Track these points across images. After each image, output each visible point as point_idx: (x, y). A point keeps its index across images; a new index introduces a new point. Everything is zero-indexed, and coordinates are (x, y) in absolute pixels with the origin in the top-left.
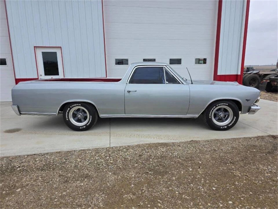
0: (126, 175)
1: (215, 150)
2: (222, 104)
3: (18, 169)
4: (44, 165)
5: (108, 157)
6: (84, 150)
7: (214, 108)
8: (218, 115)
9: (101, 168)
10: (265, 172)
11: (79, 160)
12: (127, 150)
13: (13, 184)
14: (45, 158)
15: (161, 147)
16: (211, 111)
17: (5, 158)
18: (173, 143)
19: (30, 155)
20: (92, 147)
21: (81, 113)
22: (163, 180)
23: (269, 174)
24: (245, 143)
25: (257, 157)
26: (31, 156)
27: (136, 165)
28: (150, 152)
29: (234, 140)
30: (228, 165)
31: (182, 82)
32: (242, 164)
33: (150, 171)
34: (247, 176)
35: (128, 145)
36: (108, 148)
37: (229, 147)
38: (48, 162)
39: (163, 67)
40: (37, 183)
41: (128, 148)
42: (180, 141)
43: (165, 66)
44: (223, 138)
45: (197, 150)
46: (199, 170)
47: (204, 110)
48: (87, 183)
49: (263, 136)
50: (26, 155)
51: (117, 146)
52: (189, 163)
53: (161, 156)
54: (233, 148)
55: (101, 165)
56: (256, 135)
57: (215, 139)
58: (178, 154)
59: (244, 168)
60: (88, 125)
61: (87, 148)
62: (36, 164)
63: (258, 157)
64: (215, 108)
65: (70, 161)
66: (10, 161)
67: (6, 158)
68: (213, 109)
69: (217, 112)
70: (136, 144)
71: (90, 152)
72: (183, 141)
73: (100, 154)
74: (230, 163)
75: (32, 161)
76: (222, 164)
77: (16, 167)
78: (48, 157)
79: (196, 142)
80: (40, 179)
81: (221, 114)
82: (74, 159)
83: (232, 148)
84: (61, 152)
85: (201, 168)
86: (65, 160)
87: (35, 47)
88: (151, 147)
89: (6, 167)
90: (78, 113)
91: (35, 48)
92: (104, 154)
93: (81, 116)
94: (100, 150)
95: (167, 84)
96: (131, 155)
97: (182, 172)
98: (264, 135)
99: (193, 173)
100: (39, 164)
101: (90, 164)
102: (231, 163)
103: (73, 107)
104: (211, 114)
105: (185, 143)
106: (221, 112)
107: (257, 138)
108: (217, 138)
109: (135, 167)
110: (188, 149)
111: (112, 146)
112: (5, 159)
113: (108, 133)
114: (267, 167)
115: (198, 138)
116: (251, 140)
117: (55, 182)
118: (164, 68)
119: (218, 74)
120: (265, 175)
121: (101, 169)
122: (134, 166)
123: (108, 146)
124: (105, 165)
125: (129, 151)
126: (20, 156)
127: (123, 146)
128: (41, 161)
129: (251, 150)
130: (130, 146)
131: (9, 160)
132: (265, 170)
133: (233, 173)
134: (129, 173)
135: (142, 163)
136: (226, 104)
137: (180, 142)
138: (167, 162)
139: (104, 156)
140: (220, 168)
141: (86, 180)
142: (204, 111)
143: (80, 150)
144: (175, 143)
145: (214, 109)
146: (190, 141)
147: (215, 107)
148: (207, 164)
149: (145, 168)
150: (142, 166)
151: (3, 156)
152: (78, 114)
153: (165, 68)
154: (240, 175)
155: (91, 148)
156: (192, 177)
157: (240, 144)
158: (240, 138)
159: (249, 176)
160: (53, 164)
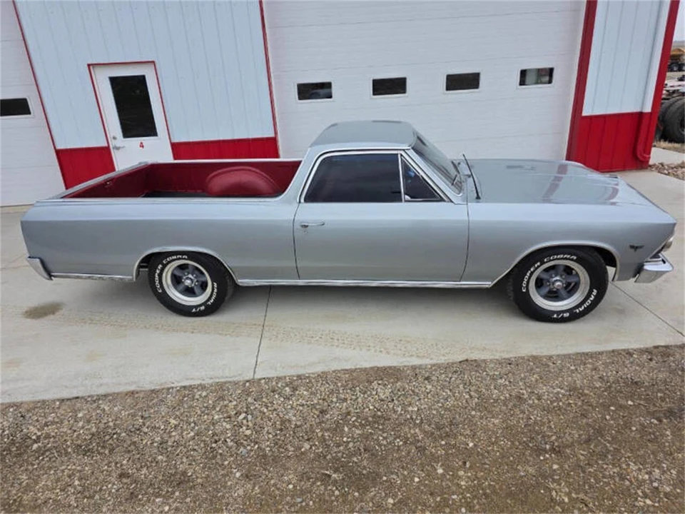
0: (275, 485)
1: (519, 398)
2: (559, 257)
3: (35, 446)
4: (93, 435)
5: (243, 415)
6: (190, 386)
7: (536, 266)
8: (548, 284)
9: (220, 451)
10: (639, 492)
11: (173, 422)
12: (295, 389)
13: (15, 497)
14: (98, 411)
15: (380, 382)
16: (528, 274)
17: (12, 407)
18: (414, 368)
19: (68, 400)
20: (211, 378)
21: (193, 275)
22: (362, 508)
23: (648, 502)
24: (611, 374)
25: (632, 431)
26: (68, 403)
27: (307, 446)
28: (349, 402)
29: (583, 358)
30: (542, 458)
31: (448, 198)
32: (582, 454)
33: (335, 472)
34: (586, 505)
35: (300, 373)
36: (247, 381)
37: (562, 389)
38: (102, 425)
39: (397, 154)
40: (67, 497)
41: (295, 383)
42: (434, 362)
43: (404, 150)
44: (554, 352)
45: (471, 397)
46: (461, 473)
47: (509, 270)
48: (179, 504)
49: (667, 347)
50: (58, 400)
51: (270, 376)
52: (441, 445)
53: (374, 417)
54: (573, 389)
55: (221, 442)
56: (649, 343)
57: (529, 354)
58: (418, 410)
59: (584, 472)
60: (209, 303)
61: (198, 382)
62: (75, 431)
63: (634, 429)
64: (538, 267)
65: (153, 425)
66: (22, 416)
67: (15, 407)
68: (532, 269)
69: (545, 276)
70: (319, 369)
71: (204, 394)
72: (442, 360)
73: (226, 402)
74: (550, 450)
75: (69, 421)
76: (528, 452)
77: (31, 438)
78: (107, 408)
79: (476, 365)
80: (77, 483)
81: (557, 280)
82: (163, 417)
83: (570, 391)
84: (137, 393)
85: (468, 465)
86: (141, 421)
87: (89, 65)
88: (355, 382)
89: (11, 438)
90: (185, 275)
91: (91, 67)
92: (235, 403)
93: (192, 282)
94: (228, 390)
95: (406, 201)
96: (301, 408)
97: (417, 480)
98: (673, 344)
99: (444, 484)
100: (81, 432)
101: (196, 438)
102: (553, 450)
103: (169, 262)
104: (528, 282)
105: (447, 367)
106: (556, 276)
107: (650, 353)
108: (534, 354)
109: (302, 453)
110: (449, 393)
111: (259, 377)
112: (11, 410)
113: (260, 325)
114: (650, 473)
115: (484, 349)
116: (631, 359)
117: (106, 496)
118: (399, 155)
119: (584, 114)
120: (636, 504)
121: (219, 457)
122: (300, 449)
123: (249, 376)
124: (232, 443)
125: (297, 392)
126: (44, 402)
127: (285, 377)
128: (89, 421)
129: (622, 402)
130: (304, 375)
131: (20, 412)
132: (641, 483)
133: (550, 490)
134: (282, 475)
135: (323, 440)
136: (572, 257)
137: (434, 365)
138: (385, 438)
139: (235, 412)
140: (519, 467)
141: (177, 494)
142: (509, 272)
143: (181, 387)
144: (420, 367)
145: (536, 269)
146: (460, 362)
147: (539, 264)
148: (488, 452)
149: (325, 457)
150: (321, 450)
151: (7, 400)
152: (184, 277)
153: (401, 155)
154: (566, 500)
155: (207, 382)
156: (438, 499)
157: (596, 377)
158: (601, 353)
159: (591, 505)
160: (114, 431)
